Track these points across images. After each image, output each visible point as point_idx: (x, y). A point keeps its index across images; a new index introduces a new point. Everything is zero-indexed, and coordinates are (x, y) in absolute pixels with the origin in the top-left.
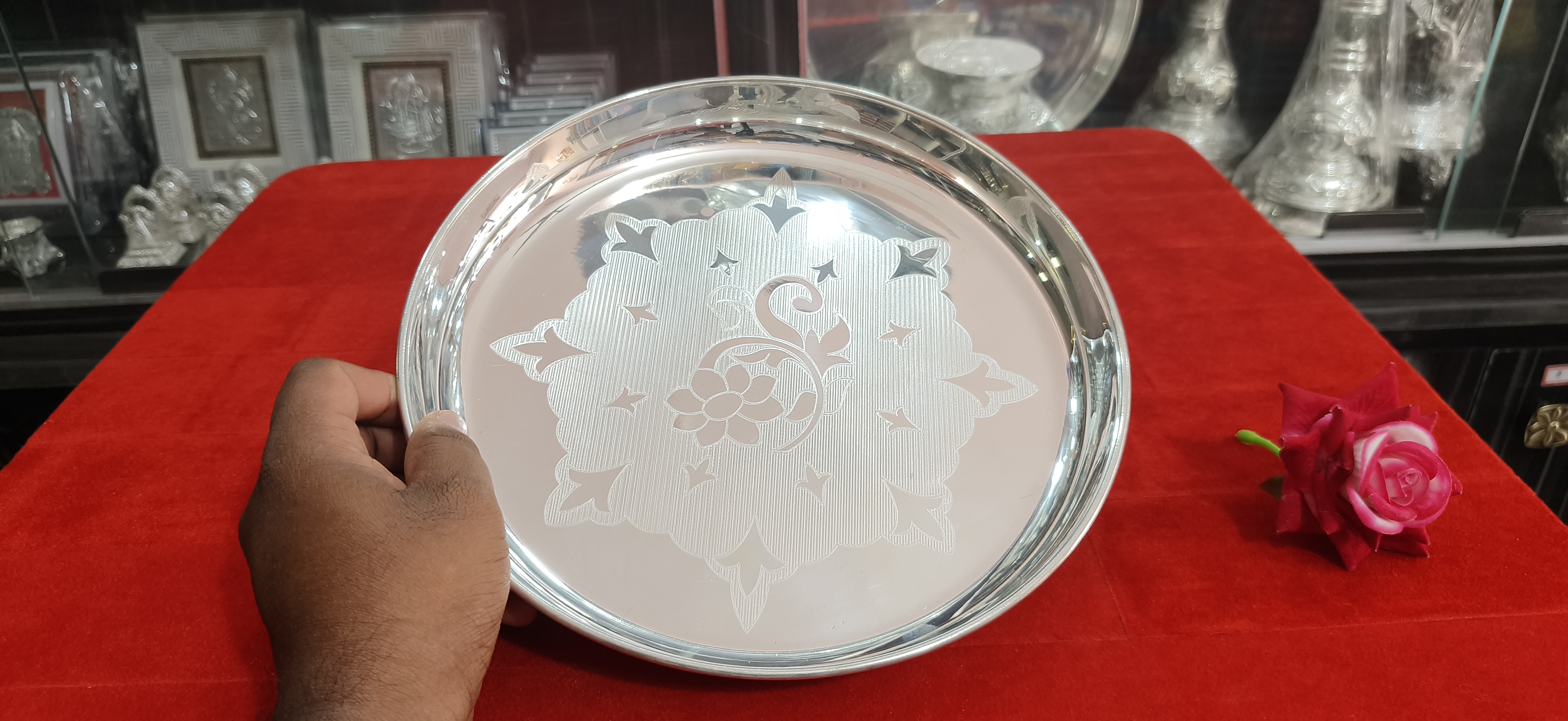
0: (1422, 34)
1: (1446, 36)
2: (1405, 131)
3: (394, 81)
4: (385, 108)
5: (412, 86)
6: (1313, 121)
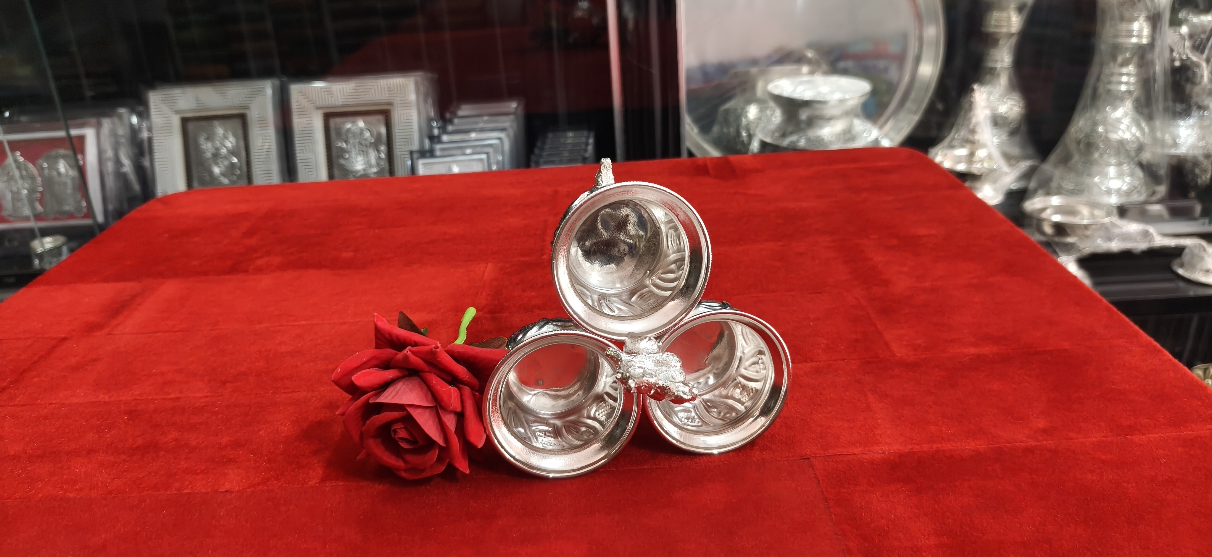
0: (1177, 64)
1: (1198, 66)
2: (1169, 139)
3: (349, 126)
4: (341, 148)
5: (362, 131)
6: (1097, 132)
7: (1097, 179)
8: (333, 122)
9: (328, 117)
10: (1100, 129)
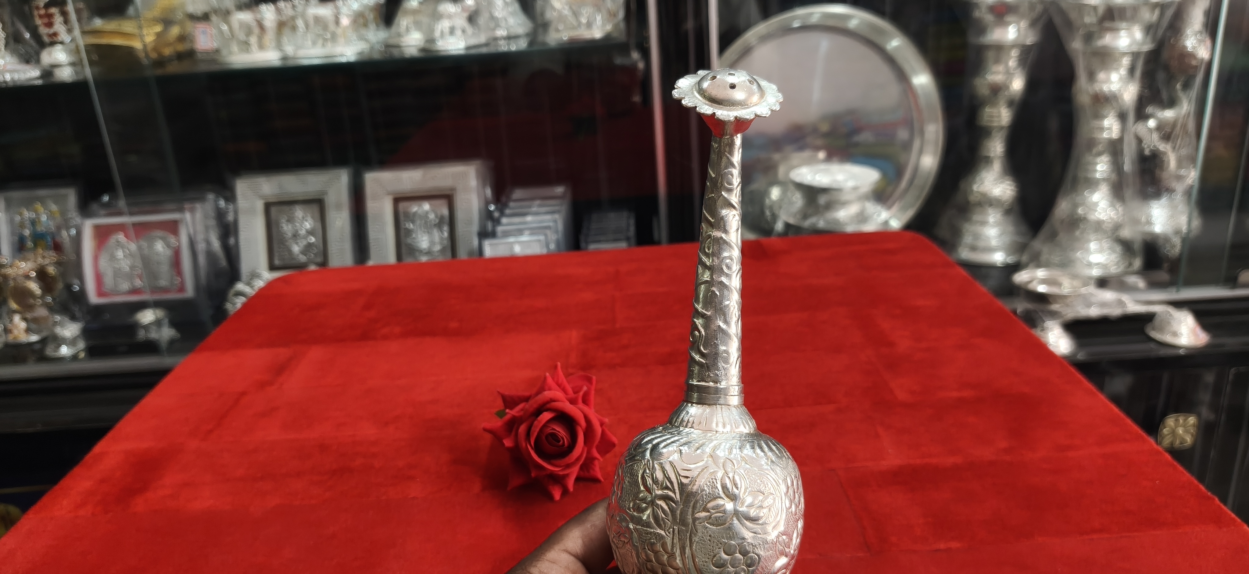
0: (1147, 152)
1: (1165, 153)
2: (1143, 219)
3: (415, 208)
4: (408, 228)
6: (1077, 214)
7: (1079, 254)
8: (402, 206)
9: (397, 201)
10: (1080, 211)
